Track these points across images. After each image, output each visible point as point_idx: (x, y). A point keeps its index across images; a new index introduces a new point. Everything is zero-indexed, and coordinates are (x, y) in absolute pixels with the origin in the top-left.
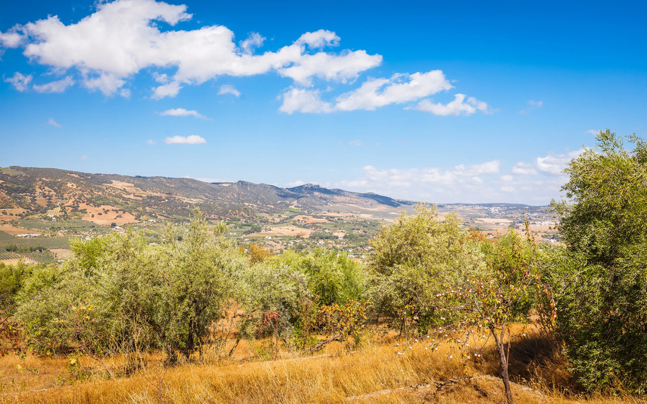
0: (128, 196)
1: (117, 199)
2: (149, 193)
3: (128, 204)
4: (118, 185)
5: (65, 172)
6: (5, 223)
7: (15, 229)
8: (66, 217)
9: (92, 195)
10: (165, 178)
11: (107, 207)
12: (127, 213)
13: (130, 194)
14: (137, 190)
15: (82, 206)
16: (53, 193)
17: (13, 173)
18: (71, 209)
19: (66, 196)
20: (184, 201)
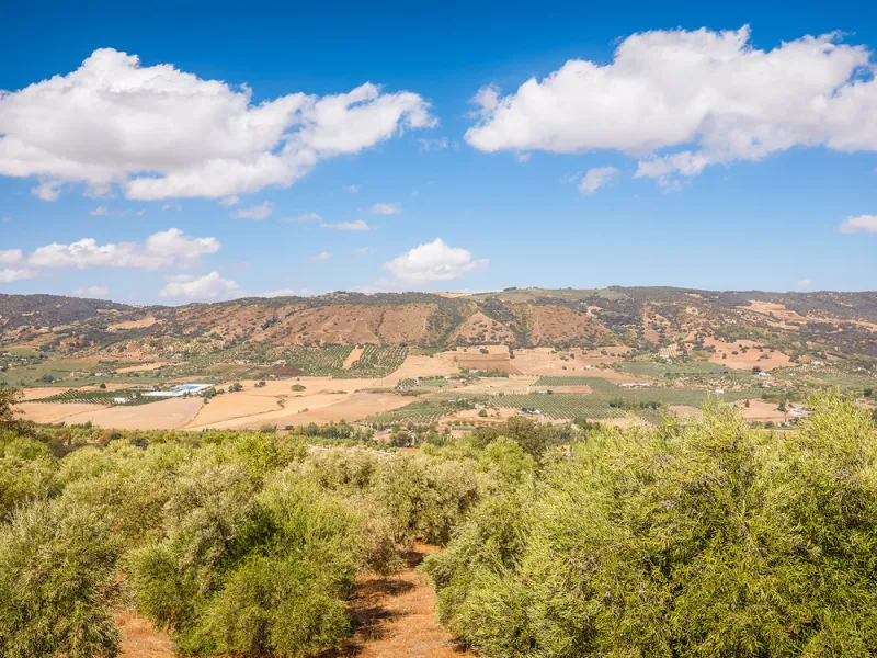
0: (777, 325)
1: (759, 330)
2: (811, 318)
3: (777, 337)
4: (760, 307)
5: (682, 291)
6: (605, 367)
7: (617, 376)
8: (685, 358)
9: (722, 325)
10: (836, 293)
11: (744, 343)
12: (776, 351)
13: (779, 321)
14: (791, 315)
15: (708, 341)
16: (667, 323)
17: (612, 296)
18: (692, 346)
19: (684, 326)
20: (872, 331)
